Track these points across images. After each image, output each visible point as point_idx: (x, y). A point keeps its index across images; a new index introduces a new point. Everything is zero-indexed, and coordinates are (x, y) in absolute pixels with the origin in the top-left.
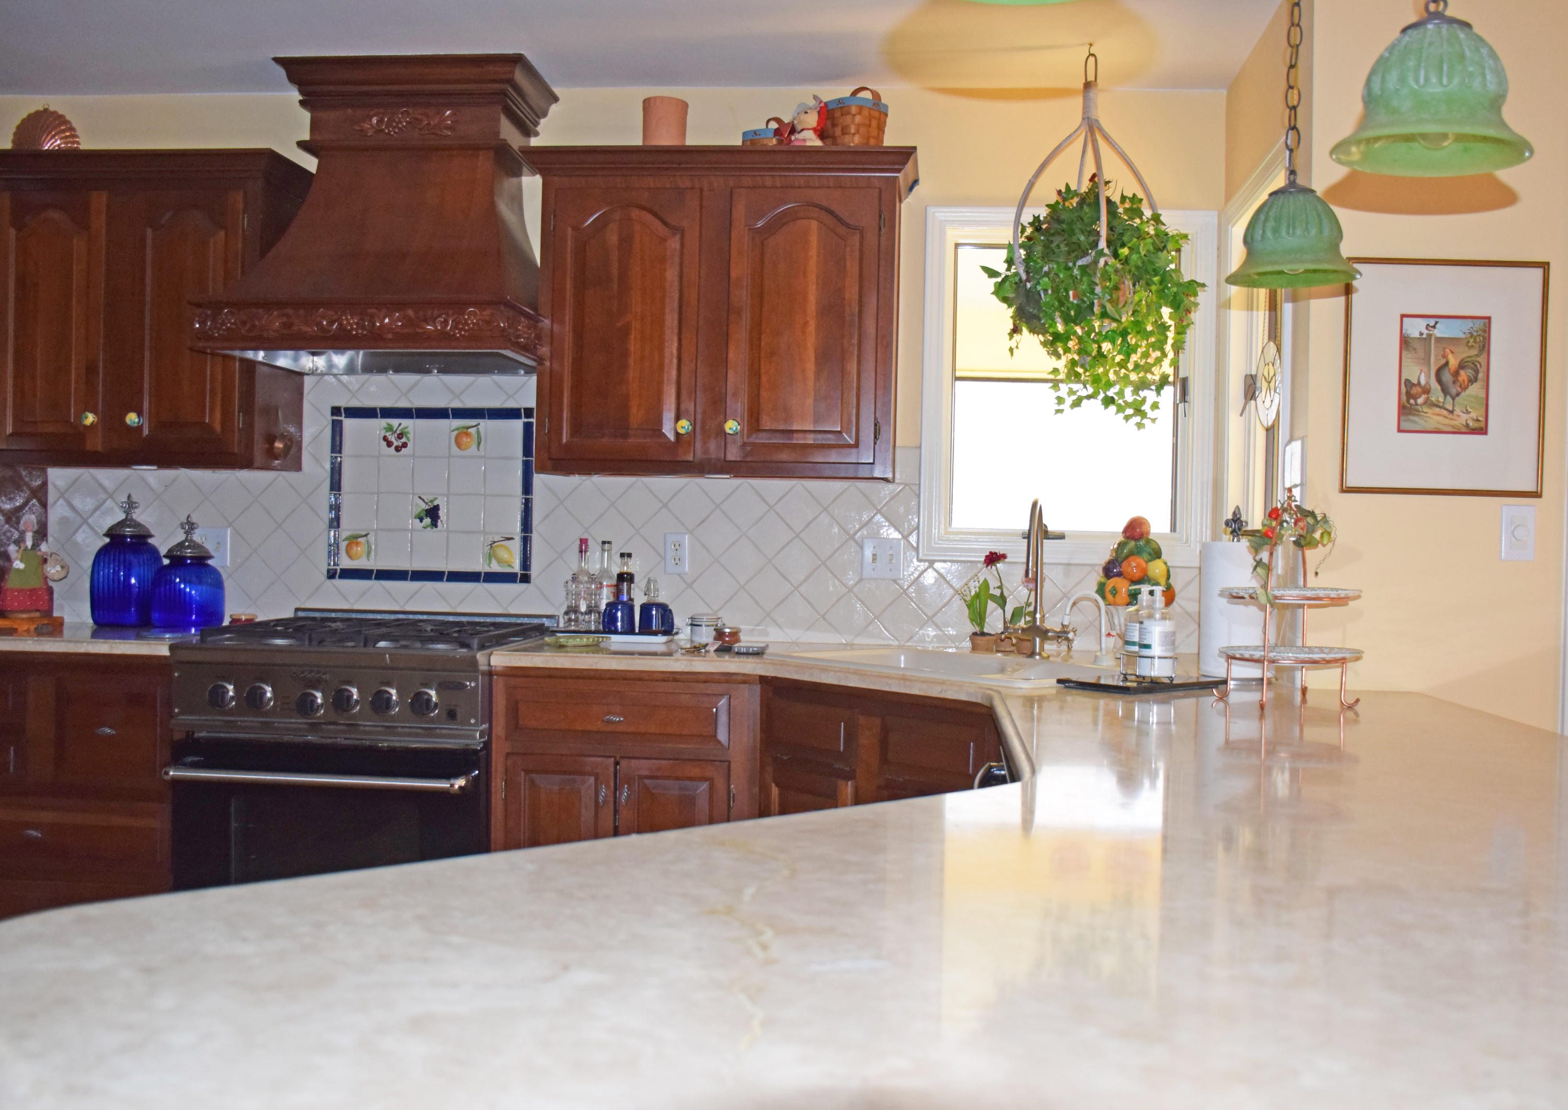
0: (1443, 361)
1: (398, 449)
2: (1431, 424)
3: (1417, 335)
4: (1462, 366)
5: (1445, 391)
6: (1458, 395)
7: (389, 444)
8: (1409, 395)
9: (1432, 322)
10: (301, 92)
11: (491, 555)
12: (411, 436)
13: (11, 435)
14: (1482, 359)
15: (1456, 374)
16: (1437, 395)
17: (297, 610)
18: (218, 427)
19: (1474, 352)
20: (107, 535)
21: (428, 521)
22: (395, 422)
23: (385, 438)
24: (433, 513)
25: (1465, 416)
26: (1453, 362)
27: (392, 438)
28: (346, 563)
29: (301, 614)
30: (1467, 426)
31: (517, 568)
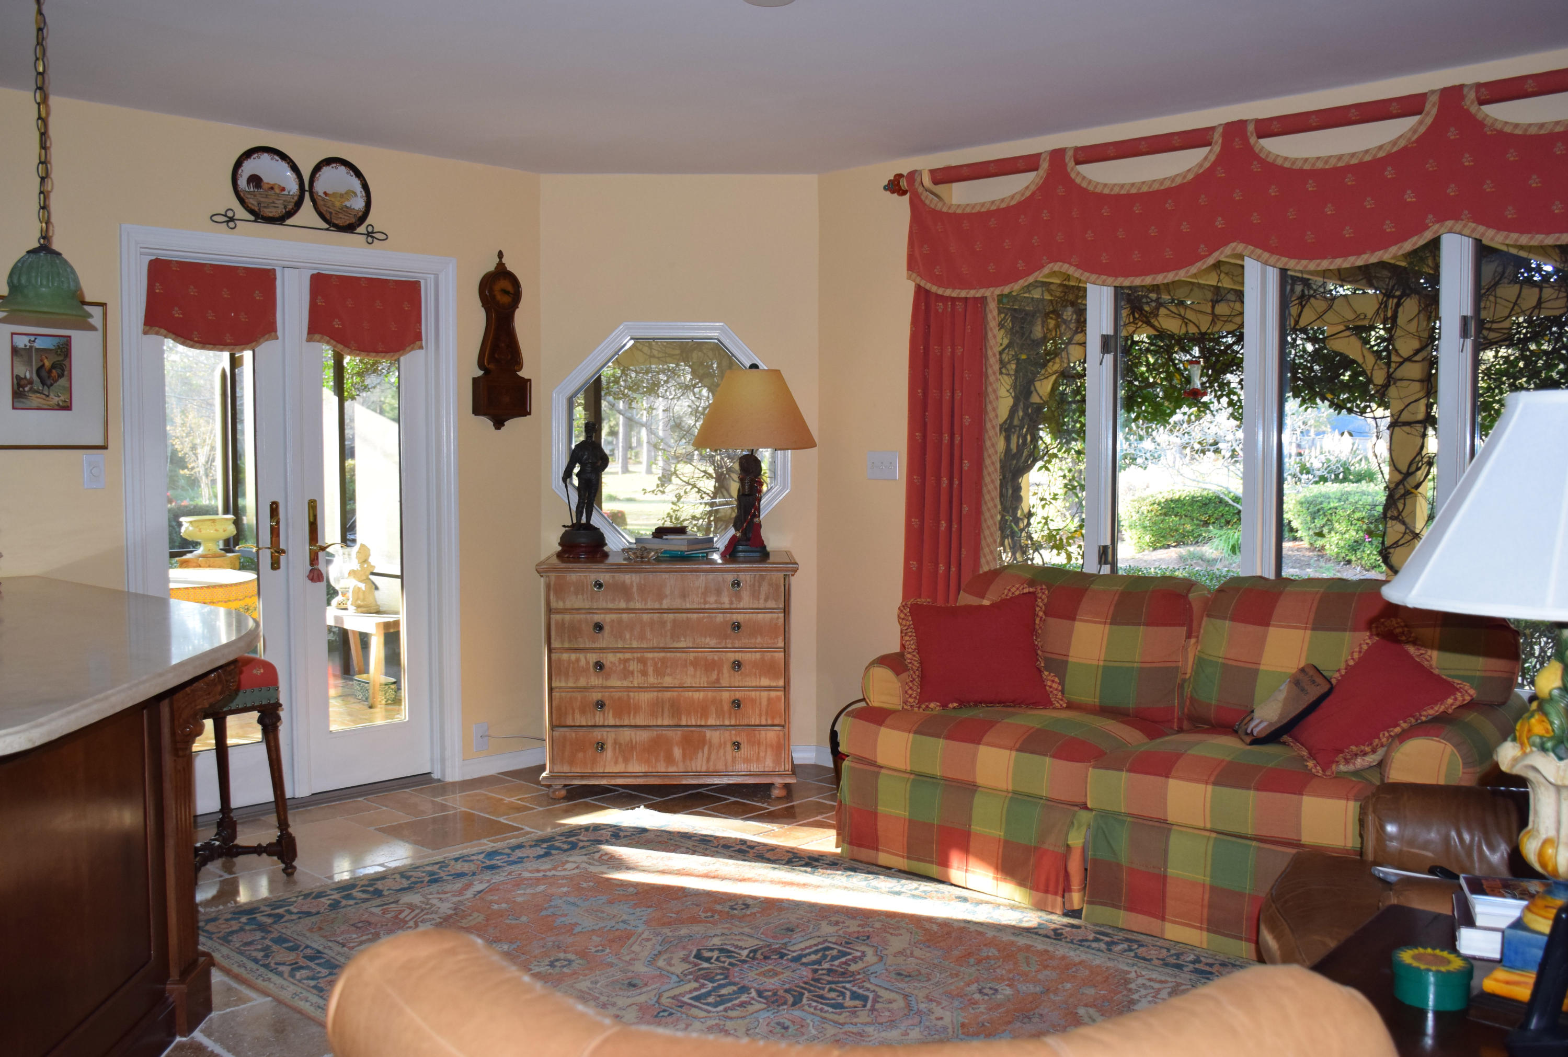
0: (41, 364)
2: (35, 404)
3: (22, 346)
4: (54, 366)
5: (43, 383)
6: (52, 385)
8: (19, 385)
9: (32, 338)
14: (66, 363)
15: (50, 372)
16: (38, 385)
19: (61, 358)
25: (57, 399)
26: (47, 364)
30: (58, 405)
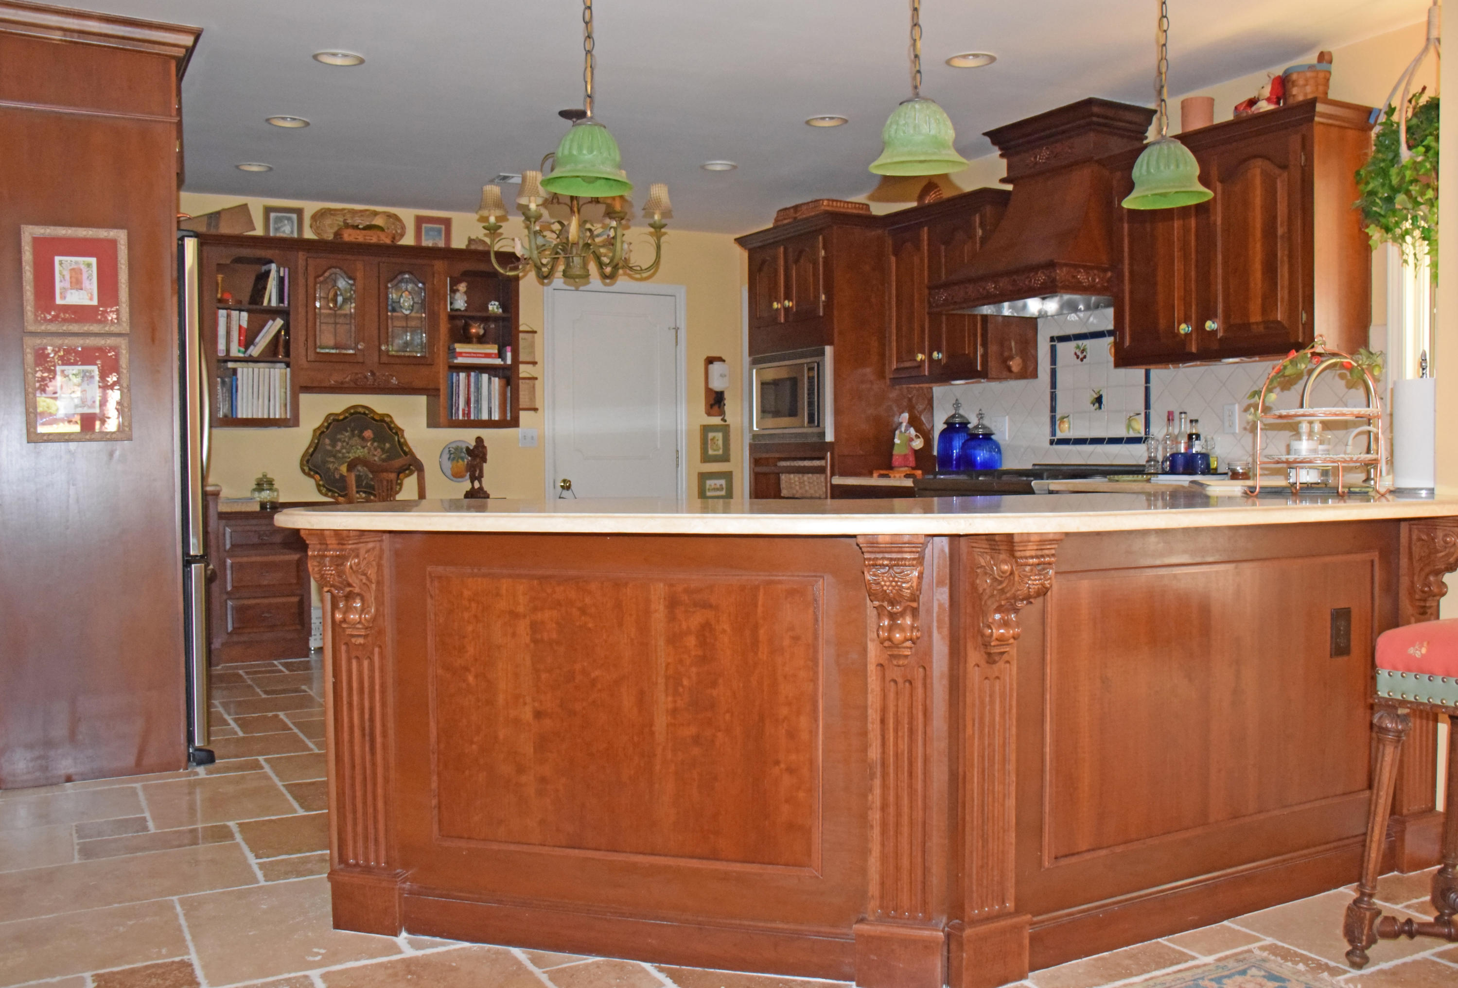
1: (1082, 360)
7: (1078, 357)
10: (1001, 149)
11: (1129, 426)
12: (1088, 351)
13: (895, 370)
17: (1034, 465)
18: (972, 355)
20: (945, 423)
21: (1097, 405)
22: (1080, 342)
23: (1076, 354)
24: (1099, 400)
27: (1079, 353)
28: (1059, 435)
29: (1037, 467)
31: (1143, 434)
